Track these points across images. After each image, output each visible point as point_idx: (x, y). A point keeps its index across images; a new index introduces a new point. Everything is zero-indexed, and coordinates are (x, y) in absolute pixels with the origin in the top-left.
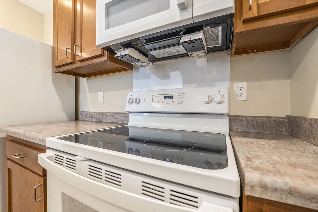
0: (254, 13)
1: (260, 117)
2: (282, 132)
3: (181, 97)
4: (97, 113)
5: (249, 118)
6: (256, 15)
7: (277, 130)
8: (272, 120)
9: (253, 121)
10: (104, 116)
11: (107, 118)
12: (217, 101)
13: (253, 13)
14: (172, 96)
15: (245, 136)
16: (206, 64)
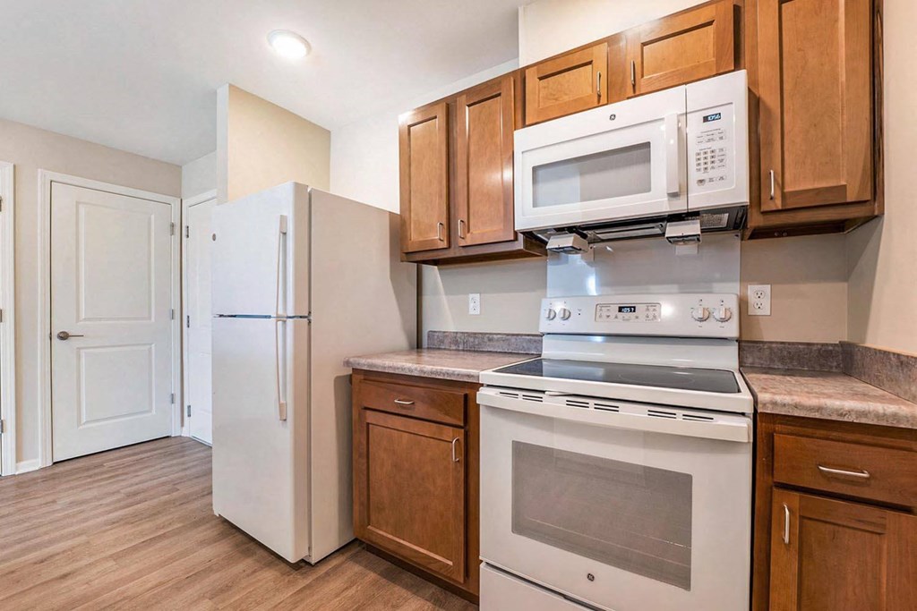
0: (778, 204)
1: (793, 344)
2: (831, 367)
3: (651, 309)
4: (469, 334)
5: (774, 345)
6: (780, 208)
7: (822, 366)
8: (815, 348)
9: (781, 350)
10: (486, 340)
11: (491, 343)
12: (718, 317)
13: (776, 205)
14: (634, 307)
15: (766, 373)
16: (696, 251)
